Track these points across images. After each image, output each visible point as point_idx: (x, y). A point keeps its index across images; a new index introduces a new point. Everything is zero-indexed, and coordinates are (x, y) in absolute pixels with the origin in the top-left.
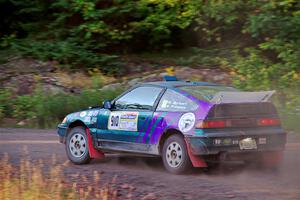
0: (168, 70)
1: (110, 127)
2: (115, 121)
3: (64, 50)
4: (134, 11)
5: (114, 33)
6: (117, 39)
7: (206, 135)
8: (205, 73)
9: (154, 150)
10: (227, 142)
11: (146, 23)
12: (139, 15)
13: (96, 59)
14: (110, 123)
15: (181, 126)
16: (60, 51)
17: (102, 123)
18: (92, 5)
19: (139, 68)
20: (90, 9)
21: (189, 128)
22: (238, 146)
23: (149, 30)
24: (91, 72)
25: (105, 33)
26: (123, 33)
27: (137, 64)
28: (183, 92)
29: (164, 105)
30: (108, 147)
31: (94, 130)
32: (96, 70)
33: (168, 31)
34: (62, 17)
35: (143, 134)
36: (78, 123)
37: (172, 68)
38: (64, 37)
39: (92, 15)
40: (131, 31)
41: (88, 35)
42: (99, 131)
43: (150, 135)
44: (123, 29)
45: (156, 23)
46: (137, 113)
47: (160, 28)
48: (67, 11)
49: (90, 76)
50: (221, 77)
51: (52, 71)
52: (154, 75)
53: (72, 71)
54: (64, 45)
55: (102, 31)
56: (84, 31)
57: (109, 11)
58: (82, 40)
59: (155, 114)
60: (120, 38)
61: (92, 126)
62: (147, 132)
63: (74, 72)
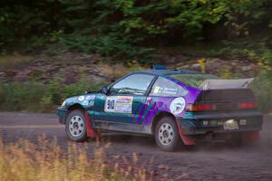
0: (200, 61)
1: (106, 110)
3: (106, 44)
4: (169, 8)
5: (150, 28)
6: (153, 34)
7: (196, 117)
8: (234, 64)
9: (148, 130)
10: (213, 123)
11: (180, 19)
12: (173, 12)
13: (134, 52)
14: (107, 106)
16: (102, 45)
17: (99, 106)
18: (131, 3)
19: (173, 60)
20: (129, 6)
22: (222, 127)
23: (183, 26)
24: (130, 64)
25: (142, 28)
26: (158, 28)
27: (171, 56)
28: (173, 80)
29: (156, 90)
31: (91, 112)
32: (134, 61)
33: (200, 26)
34: (104, 14)
35: (137, 116)
36: (77, 107)
37: (204, 59)
38: (106, 32)
39: (131, 12)
40: (166, 26)
41: (128, 30)
42: (96, 113)
43: (143, 117)
44: (159, 25)
45: (189, 19)
46: (132, 98)
47: (193, 23)
48: (109, 9)
49: (129, 67)
50: (249, 68)
51: (95, 63)
52: (187, 66)
53: (113, 63)
54: (106, 40)
55: (140, 26)
56: (124, 27)
57: (146, 8)
58: (122, 35)
60: (156, 32)
61: (90, 108)
63: (115, 64)
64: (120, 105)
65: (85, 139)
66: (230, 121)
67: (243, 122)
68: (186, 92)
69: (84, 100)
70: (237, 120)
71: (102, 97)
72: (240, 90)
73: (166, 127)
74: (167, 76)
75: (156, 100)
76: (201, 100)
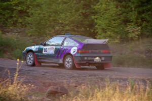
1: (44, 52)
2: (46, 50)
7: (81, 56)
9: (61, 61)
10: (89, 58)
14: (44, 51)
15: (72, 52)
17: (40, 50)
21: (75, 53)
22: (93, 60)
28: (73, 39)
29: (65, 44)
30: (42, 60)
31: (37, 54)
35: (57, 55)
36: (31, 51)
42: (39, 54)
43: (59, 55)
46: (54, 47)
59: (62, 47)
61: (36, 52)
62: (58, 54)
64: (49, 50)
65: (34, 65)
66: (97, 58)
67: (103, 59)
68: (78, 45)
69: (34, 48)
70: (100, 57)
71: (42, 47)
72: (102, 44)
73: (69, 59)
74: (70, 37)
75: (65, 48)
76: (84, 48)
